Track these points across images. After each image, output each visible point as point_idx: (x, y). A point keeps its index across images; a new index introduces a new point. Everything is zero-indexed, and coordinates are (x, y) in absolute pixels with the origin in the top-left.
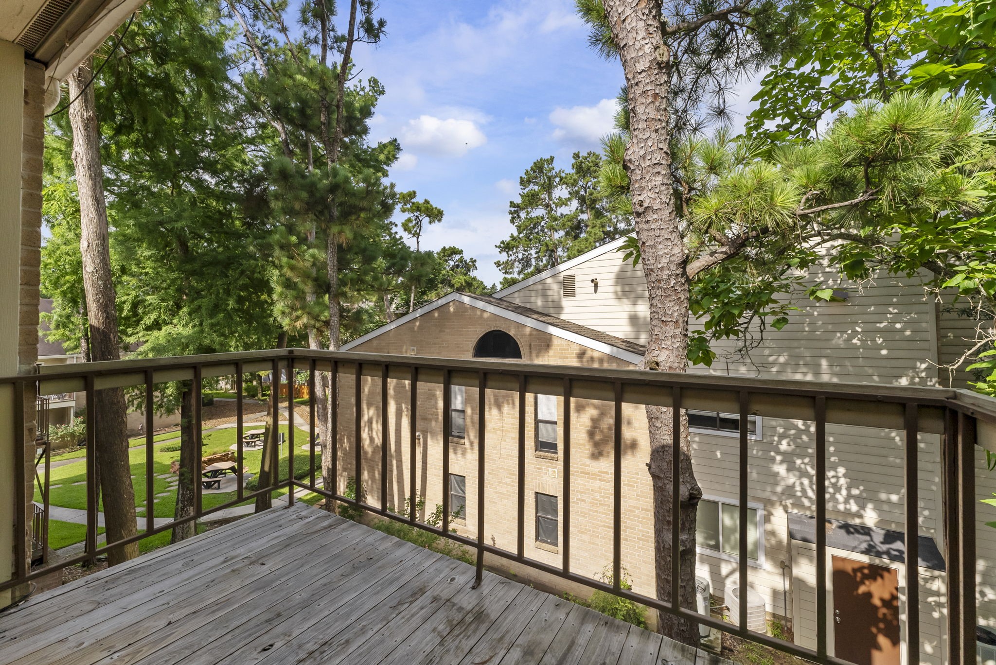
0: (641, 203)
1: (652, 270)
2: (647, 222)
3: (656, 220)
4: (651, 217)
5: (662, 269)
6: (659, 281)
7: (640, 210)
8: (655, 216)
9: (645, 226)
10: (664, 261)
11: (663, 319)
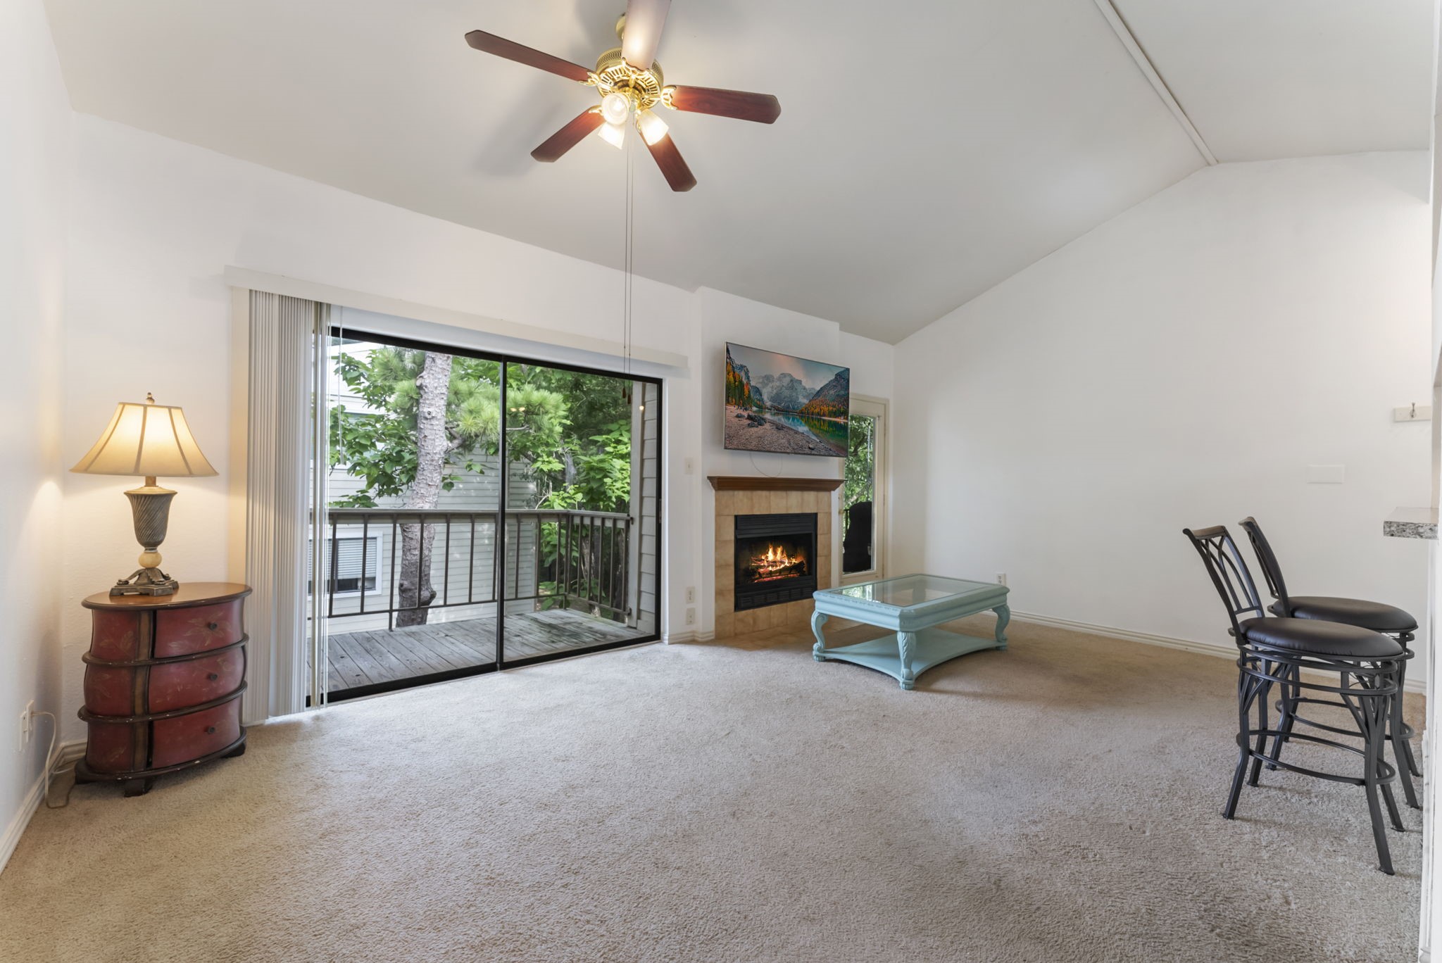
0: (429, 413)
1: (429, 453)
2: (432, 425)
3: (437, 425)
4: (434, 422)
5: (436, 454)
6: (432, 461)
7: (429, 417)
8: (437, 423)
9: (430, 427)
10: (438, 449)
11: (430, 483)
